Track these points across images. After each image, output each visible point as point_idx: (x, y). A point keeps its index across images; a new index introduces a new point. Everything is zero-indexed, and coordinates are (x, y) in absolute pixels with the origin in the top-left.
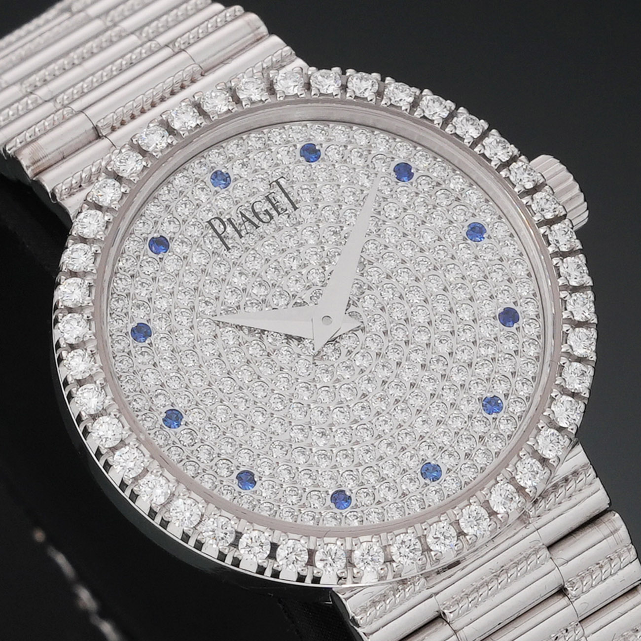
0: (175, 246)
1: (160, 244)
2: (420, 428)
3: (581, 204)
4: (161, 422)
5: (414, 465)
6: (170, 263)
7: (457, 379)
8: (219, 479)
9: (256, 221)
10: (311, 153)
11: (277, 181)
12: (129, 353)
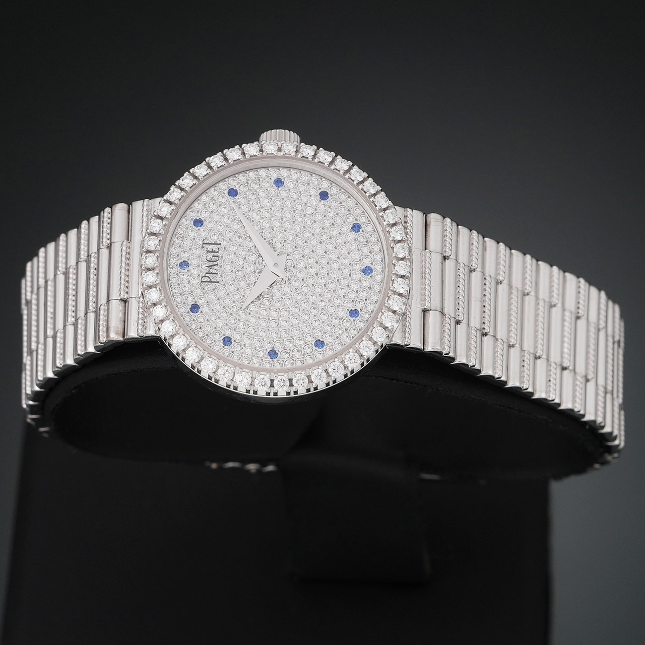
0: (200, 303)
1: (195, 308)
2: (346, 262)
3: (290, 134)
4: (271, 360)
5: (359, 275)
6: (204, 309)
7: (335, 233)
8: (311, 354)
9: (215, 263)
10: (198, 223)
11: (203, 244)
12: (232, 352)
